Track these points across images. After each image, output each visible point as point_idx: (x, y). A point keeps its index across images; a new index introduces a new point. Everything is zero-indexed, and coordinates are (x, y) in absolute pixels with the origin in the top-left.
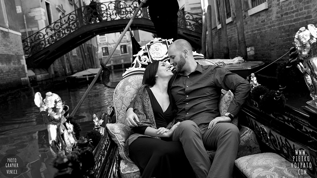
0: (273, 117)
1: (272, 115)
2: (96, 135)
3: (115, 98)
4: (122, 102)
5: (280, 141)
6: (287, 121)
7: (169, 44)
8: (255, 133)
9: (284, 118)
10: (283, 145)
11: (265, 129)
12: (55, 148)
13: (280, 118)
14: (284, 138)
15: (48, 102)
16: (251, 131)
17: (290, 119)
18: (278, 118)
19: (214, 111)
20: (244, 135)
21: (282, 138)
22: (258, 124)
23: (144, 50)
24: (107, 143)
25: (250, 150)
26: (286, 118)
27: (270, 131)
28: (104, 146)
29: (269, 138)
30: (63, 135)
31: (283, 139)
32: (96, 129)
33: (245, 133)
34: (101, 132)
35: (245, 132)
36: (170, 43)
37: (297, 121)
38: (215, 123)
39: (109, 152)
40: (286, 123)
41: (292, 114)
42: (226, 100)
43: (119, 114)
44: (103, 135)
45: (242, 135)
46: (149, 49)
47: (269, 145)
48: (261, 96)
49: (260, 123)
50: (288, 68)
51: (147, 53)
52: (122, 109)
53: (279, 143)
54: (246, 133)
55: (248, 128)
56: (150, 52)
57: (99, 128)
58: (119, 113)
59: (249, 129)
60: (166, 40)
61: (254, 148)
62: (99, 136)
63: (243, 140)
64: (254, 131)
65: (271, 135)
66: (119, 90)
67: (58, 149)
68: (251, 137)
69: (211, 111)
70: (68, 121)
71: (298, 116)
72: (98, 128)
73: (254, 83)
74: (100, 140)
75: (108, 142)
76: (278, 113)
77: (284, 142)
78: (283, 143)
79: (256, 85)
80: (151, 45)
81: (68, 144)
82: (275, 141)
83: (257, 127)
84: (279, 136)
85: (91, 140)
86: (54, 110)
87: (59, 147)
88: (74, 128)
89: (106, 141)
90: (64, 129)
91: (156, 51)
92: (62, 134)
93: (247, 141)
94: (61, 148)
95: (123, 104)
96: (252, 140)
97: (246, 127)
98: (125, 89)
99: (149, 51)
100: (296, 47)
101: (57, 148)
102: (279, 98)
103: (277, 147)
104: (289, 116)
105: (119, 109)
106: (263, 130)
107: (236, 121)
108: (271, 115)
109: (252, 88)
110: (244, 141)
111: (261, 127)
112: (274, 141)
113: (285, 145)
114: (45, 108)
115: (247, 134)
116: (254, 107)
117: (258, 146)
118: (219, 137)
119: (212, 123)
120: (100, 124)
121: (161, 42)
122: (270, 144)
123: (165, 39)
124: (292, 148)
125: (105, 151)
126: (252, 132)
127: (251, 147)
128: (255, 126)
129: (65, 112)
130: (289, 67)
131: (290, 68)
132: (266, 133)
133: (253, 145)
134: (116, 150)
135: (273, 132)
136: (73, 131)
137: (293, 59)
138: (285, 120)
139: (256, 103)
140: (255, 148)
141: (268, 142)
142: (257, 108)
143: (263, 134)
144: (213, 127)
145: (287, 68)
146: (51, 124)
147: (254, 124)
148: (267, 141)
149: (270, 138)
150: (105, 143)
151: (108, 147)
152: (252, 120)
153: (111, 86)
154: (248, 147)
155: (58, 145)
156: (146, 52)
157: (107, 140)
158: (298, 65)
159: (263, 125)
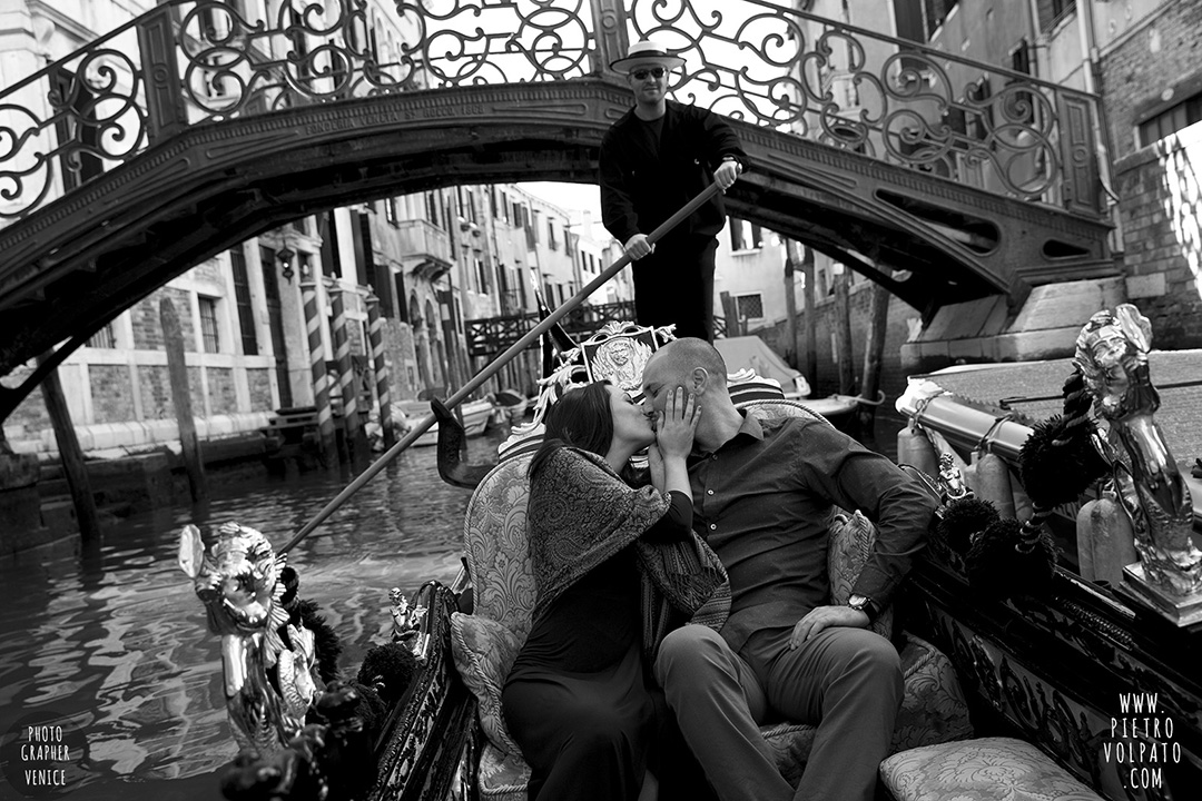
0: (1016, 610)
1: (1010, 604)
2: (396, 660)
3: (472, 530)
4: (497, 543)
5: (1038, 697)
6: (1063, 627)
7: (661, 343)
8: (955, 666)
9: (1050, 616)
10: (1049, 713)
11: (987, 653)
12: (244, 716)
13: (1037, 615)
14: (1053, 689)
15: (225, 558)
16: (939, 658)
17: (1070, 622)
18: (1032, 616)
19: (812, 580)
20: (916, 671)
21: (1044, 689)
22: (965, 632)
23: (573, 363)
24: (438, 687)
25: (938, 726)
26: (1059, 617)
27: (1004, 661)
28: (426, 699)
29: (1000, 683)
30: (274, 673)
31: (1048, 691)
32: (401, 638)
33: (918, 663)
34: (416, 651)
35: (917, 659)
36: (665, 341)
37: (1092, 629)
38: (817, 627)
39: (441, 723)
40: (1058, 635)
41: (1078, 603)
42: (846, 546)
43: (485, 585)
44: (422, 661)
45: (907, 673)
46: (590, 359)
47: (1000, 710)
48: (972, 536)
49: (972, 628)
50: (1060, 447)
51: (586, 373)
52: (494, 567)
53: (1034, 703)
54: (924, 664)
55: (929, 646)
56: (594, 370)
57: (411, 636)
58: (484, 582)
59: (932, 649)
60: (651, 328)
61: (948, 720)
62: (409, 666)
63: (911, 690)
64: (950, 658)
65: (1006, 673)
66: (485, 500)
67: (253, 722)
68: (940, 679)
69: (798, 582)
70: (294, 621)
71: (1099, 614)
72: (407, 638)
73: (950, 487)
74: (410, 679)
75: (440, 684)
76: (1032, 599)
77: (1050, 701)
78: (1046, 706)
79: (957, 495)
80: (599, 345)
81: (292, 703)
82: (1021, 696)
83: (960, 642)
84: (1033, 680)
85: (379, 680)
86: (244, 585)
87: (258, 714)
88: (317, 642)
89: (434, 680)
90: (279, 648)
91: (615, 367)
92: (270, 667)
93: (927, 695)
94: (263, 716)
95: (498, 549)
96: (941, 688)
97: (924, 643)
98: (505, 497)
99: (590, 365)
100: (1084, 378)
101: (251, 716)
102: (1031, 546)
103: (1029, 717)
104: (1067, 612)
105: (485, 566)
106: (982, 657)
107: (887, 622)
108: (1009, 601)
109: (945, 504)
110: (916, 691)
111: (974, 645)
112: (1017, 697)
113: (1053, 711)
114: (215, 579)
115: (925, 670)
116: (949, 570)
117: (965, 711)
118: (828, 678)
119: (806, 628)
120: (413, 622)
121: (634, 337)
122: (1004, 704)
123: (648, 326)
124: (1080, 726)
125: (427, 720)
126: (944, 660)
127: (938, 713)
128: (956, 640)
129: (285, 590)
130: (1063, 443)
131: (1065, 445)
132: (990, 666)
133: (945, 708)
134: (467, 715)
135: (1014, 667)
136: (312, 655)
137: (1074, 417)
138: (1053, 624)
139: (957, 558)
140: (953, 717)
141: (998, 699)
142: (962, 573)
143: (980, 667)
144: (807, 643)
145: (1055, 447)
146: (232, 633)
147: (951, 630)
148: (996, 693)
149: (1004, 683)
150: (430, 690)
151: (438, 702)
152: (943, 619)
153: (464, 481)
154: (929, 715)
155: (253, 707)
156: (580, 368)
157: (439, 678)
158: (1094, 436)
159: (981, 636)
